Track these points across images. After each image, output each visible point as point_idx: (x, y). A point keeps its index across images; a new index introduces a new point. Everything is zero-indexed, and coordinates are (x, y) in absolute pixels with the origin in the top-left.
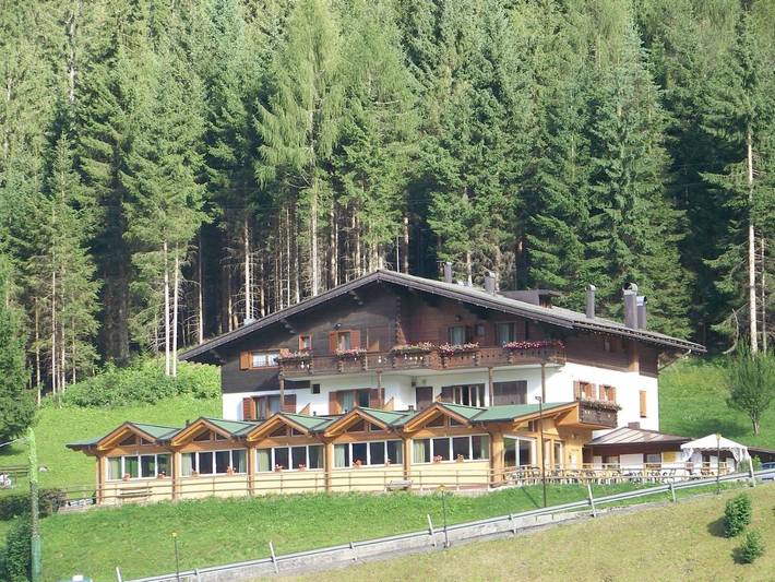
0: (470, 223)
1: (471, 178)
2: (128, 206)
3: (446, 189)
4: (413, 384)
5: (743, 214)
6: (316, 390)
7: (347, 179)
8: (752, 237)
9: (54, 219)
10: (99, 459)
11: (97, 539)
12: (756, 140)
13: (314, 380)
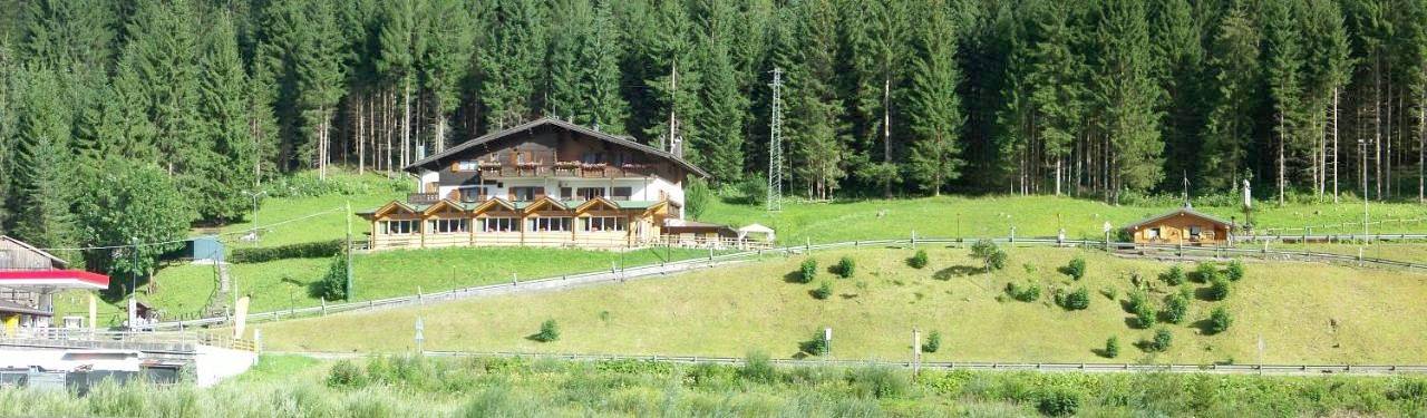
0: (505, 100)
1: (507, 75)
2: (301, 83)
3: (492, 80)
4: (560, 186)
5: (669, 106)
6: (500, 185)
7: (430, 72)
8: (673, 119)
9: (255, 90)
10: (373, 222)
11: (383, 269)
12: (678, 64)
13: (499, 179)
